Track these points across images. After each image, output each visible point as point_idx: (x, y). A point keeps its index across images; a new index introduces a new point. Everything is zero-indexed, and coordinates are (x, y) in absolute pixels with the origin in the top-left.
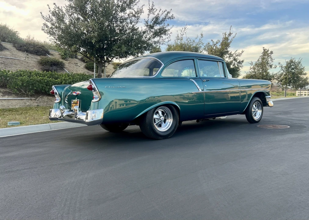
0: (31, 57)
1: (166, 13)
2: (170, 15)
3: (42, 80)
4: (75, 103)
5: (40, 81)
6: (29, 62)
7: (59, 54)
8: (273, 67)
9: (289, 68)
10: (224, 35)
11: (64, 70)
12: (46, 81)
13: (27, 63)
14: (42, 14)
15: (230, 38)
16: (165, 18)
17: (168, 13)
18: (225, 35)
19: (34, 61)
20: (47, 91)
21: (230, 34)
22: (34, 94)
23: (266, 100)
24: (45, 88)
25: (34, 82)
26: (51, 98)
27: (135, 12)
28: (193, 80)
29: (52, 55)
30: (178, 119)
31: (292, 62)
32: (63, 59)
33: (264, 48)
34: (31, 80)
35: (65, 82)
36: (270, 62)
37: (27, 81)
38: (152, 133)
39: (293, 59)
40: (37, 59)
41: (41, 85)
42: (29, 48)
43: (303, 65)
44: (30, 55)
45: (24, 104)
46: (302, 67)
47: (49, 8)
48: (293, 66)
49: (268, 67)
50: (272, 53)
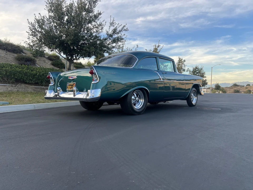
0: (10, 54)
1: (122, 26)
2: (125, 28)
3: (22, 71)
4: (71, 85)
5: (20, 71)
6: (8, 57)
7: (31, 53)
8: (185, 71)
9: (195, 72)
10: (154, 46)
11: (36, 65)
12: (25, 72)
13: (7, 58)
14: (28, 20)
15: (159, 49)
16: (122, 30)
17: (124, 26)
18: (156, 46)
19: (12, 57)
20: (25, 80)
21: (159, 46)
22: (14, 82)
23: (199, 90)
24: (24, 77)
25: (15, 72)
26: (28, 85)
27: (98, 25)
28: (157, 72)
29: (25, 53)
30: (147, 100)
31: (196, 68)
32: (34, 57)
33: (179, 57)
34: (13, 70)
35: (39, 74)
36: (183, 67)
37: (10, 71)
38: (131, 109)
39: (198, 66)
40: (13, 56)
41: (20, 75)
42: (7, 47)
43: (204, 70)
44: (8, 53)
45: (6, 89)
46: (204, 72)
47: (36, 17)
48: (198, 71)
49: (182, 71)
50: (184, 61)
